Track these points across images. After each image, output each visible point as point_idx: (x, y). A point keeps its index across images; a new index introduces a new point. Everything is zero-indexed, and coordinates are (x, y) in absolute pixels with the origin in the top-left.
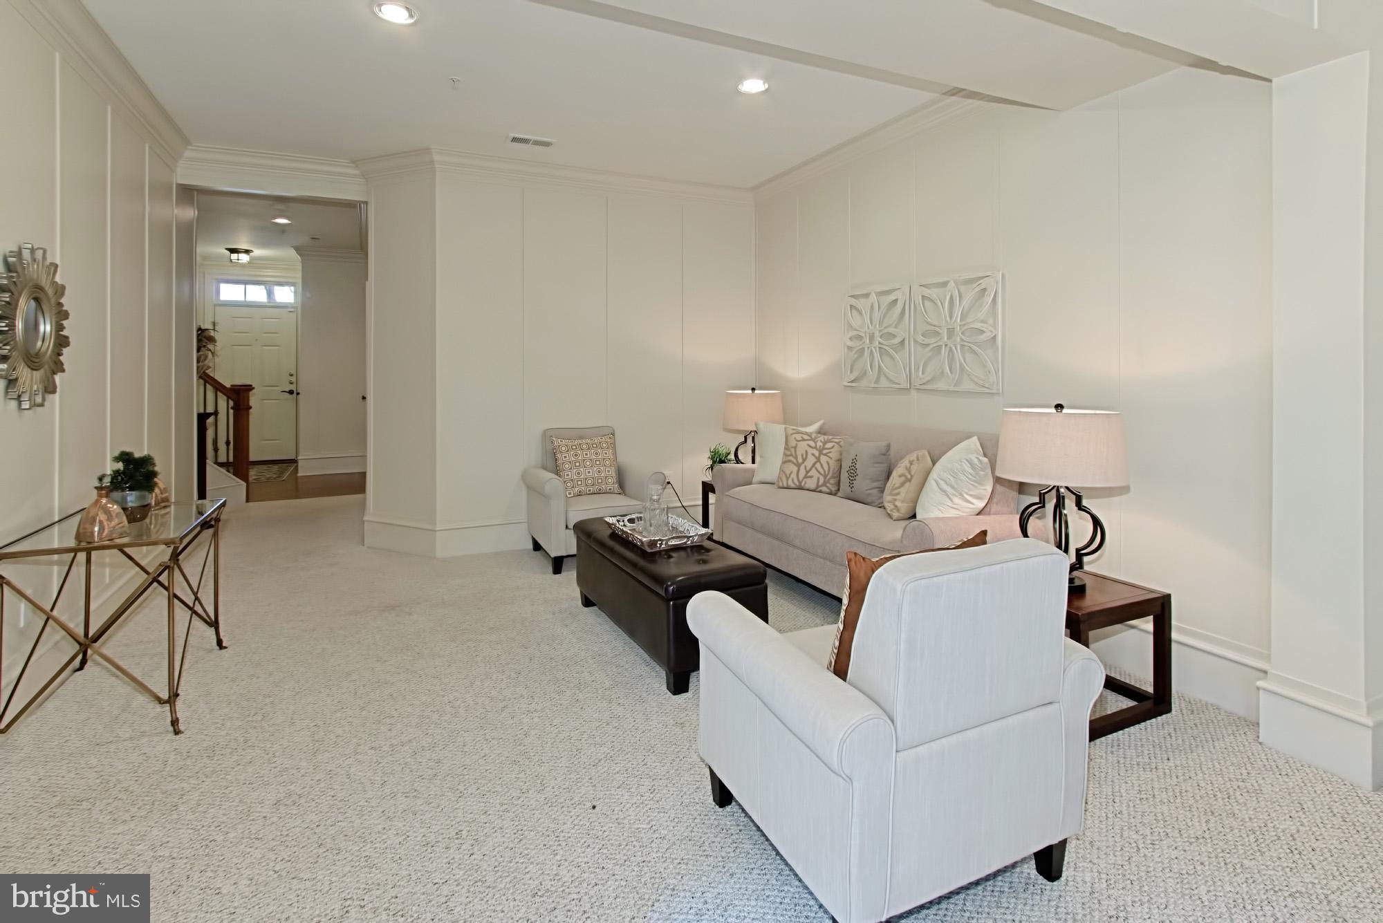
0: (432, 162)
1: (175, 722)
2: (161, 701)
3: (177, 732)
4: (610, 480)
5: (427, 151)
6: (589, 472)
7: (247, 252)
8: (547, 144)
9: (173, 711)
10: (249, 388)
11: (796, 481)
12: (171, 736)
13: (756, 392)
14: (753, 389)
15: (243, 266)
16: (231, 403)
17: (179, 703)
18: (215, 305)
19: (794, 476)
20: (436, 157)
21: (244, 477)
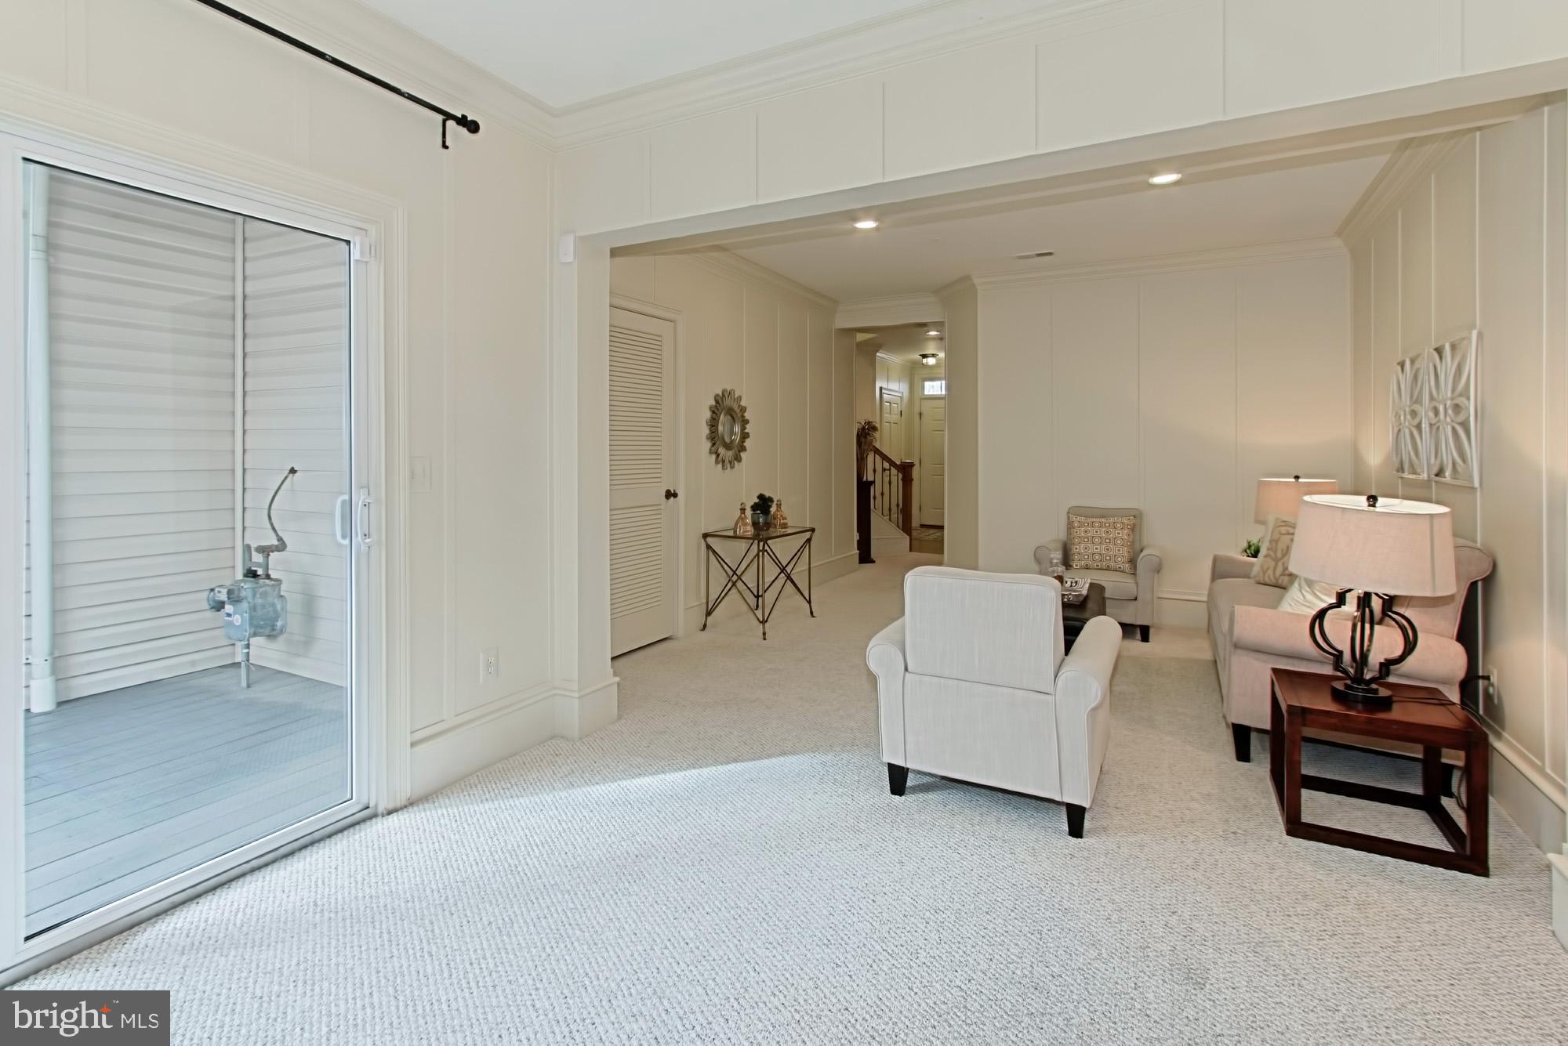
0: (974, 285)
1: (764, 634)
2: (761, 622)
3: (765, 639)
4: (1119, 559)
5: (968, 278)
6: (1097, 549)
7: (933, 356)
8: (1050, 254)
9: (764, 628)
10: (911, 465)
11: (1272, 577)
12: (762, 640)
13: (1300, 480)
14: (1297, 477)
15: (931, 367)
16: (900, 476)
17: (767, 625)
18: (921, 399)
19: (1270, 572)
20: (976, 281)
21: (909, 534)
